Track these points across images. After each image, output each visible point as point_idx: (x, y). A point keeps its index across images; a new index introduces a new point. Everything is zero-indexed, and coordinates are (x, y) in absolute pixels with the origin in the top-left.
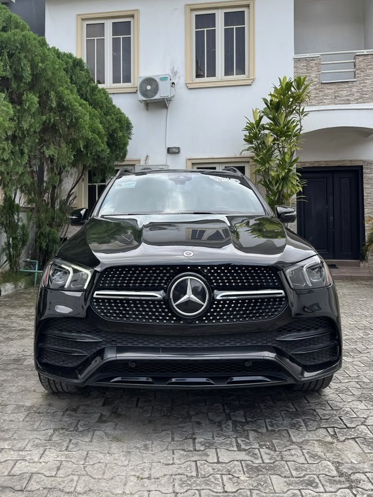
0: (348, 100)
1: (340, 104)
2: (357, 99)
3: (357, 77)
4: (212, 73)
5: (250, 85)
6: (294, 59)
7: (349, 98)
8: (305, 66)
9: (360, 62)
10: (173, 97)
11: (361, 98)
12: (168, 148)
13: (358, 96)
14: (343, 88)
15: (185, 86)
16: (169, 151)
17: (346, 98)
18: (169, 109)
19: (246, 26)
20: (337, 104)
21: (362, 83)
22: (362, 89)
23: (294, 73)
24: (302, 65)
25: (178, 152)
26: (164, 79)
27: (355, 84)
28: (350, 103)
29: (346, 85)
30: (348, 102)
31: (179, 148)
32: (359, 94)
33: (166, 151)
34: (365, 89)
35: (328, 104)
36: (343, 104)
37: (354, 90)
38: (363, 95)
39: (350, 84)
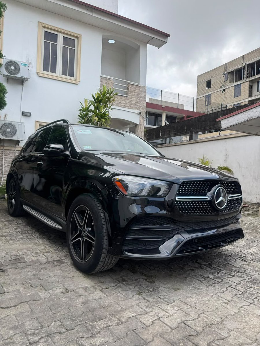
0: (124, 106)
1: (121, 107)
2: (128, 106)
3: (129, 95)
4: (54, 70)
5: (77, 84)
6: (101, 76)
7: (125, 105)
8: (106, 82)
9: (130, 87)
10: (29, 78)
11: (130, 106)
12: (23, 112)
13: (129, 105)
14: (123, 99)
15: (36, 74)
16: (23, 114)
17: (124, 104)
18: (24, 86)
19: (76, 49)
20: (120, 107)
21: (131, 99)
22: (130, 102)
23: (101, 84)
24: (104, 81)
25: (30, 116)
26: (24, 65)
27: (128, 98)
28: (125, 108)
29: (124, 98)
30: (124, 107)
31: (30, 113)
32: (129, 104)
33: (20, 114)
34: (132, 102)
35: (116, 106)
36: (122, 107)
37: (127, 101)
38: (131, 105)
39: (126, 98)
